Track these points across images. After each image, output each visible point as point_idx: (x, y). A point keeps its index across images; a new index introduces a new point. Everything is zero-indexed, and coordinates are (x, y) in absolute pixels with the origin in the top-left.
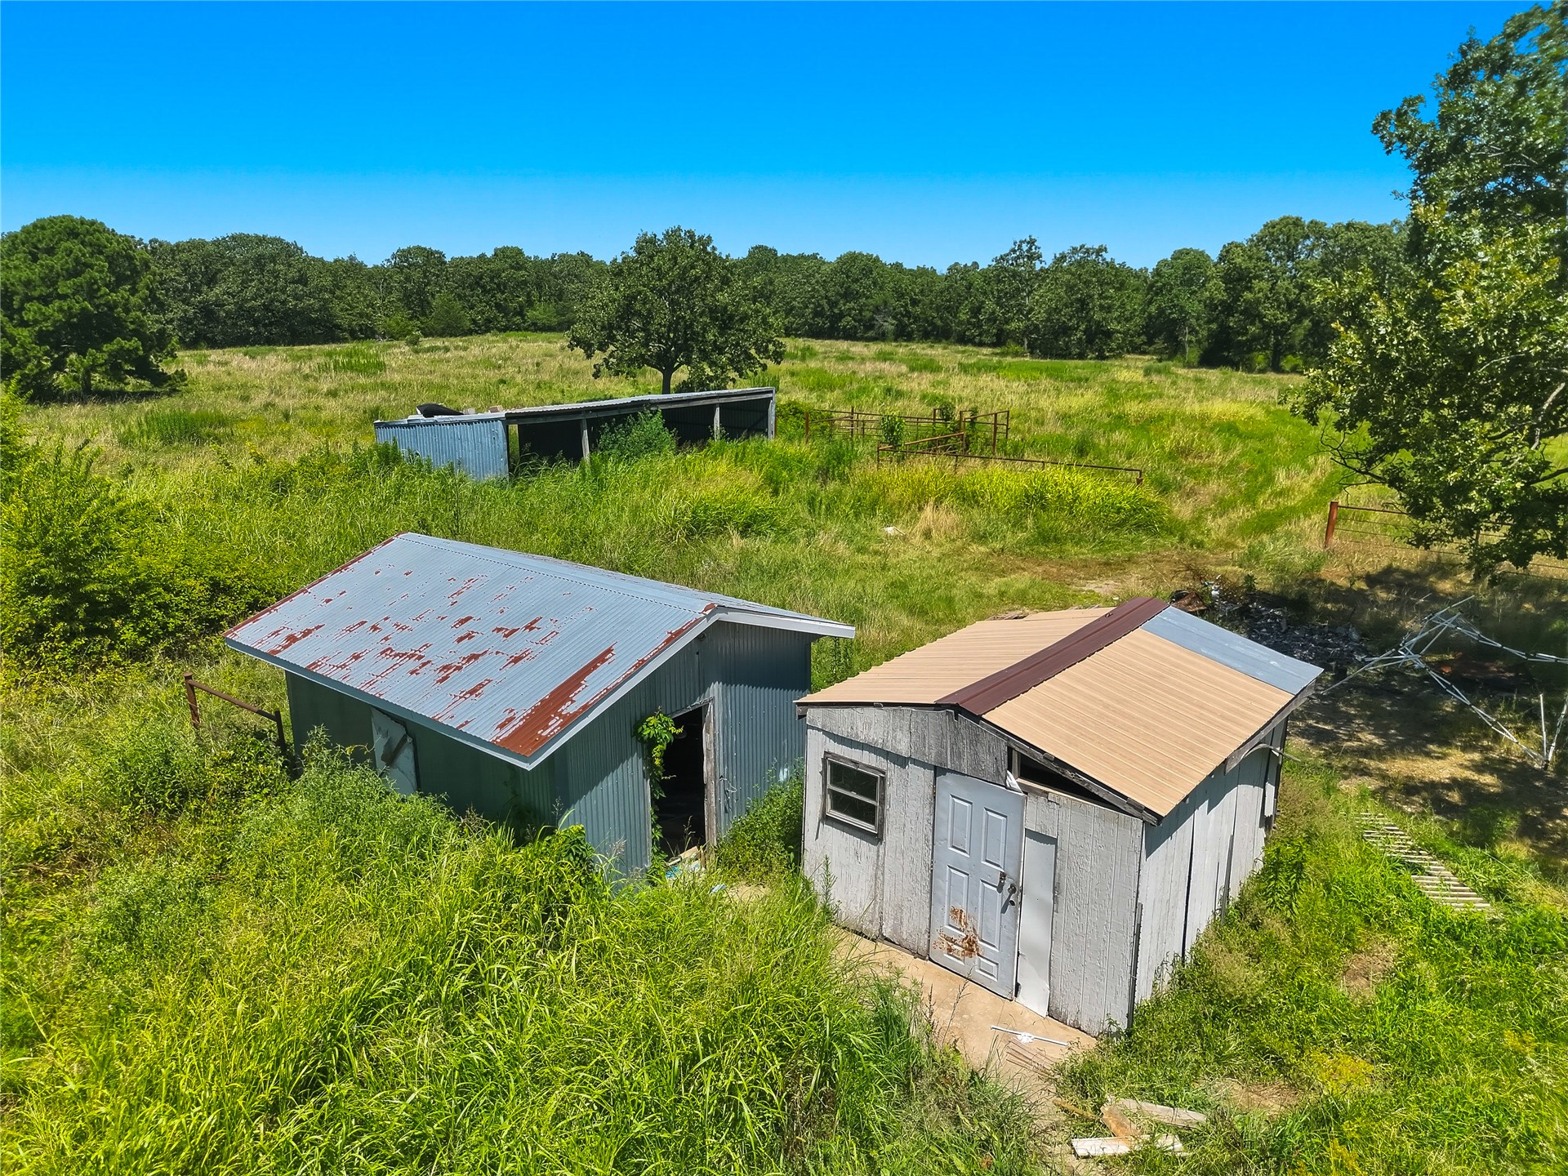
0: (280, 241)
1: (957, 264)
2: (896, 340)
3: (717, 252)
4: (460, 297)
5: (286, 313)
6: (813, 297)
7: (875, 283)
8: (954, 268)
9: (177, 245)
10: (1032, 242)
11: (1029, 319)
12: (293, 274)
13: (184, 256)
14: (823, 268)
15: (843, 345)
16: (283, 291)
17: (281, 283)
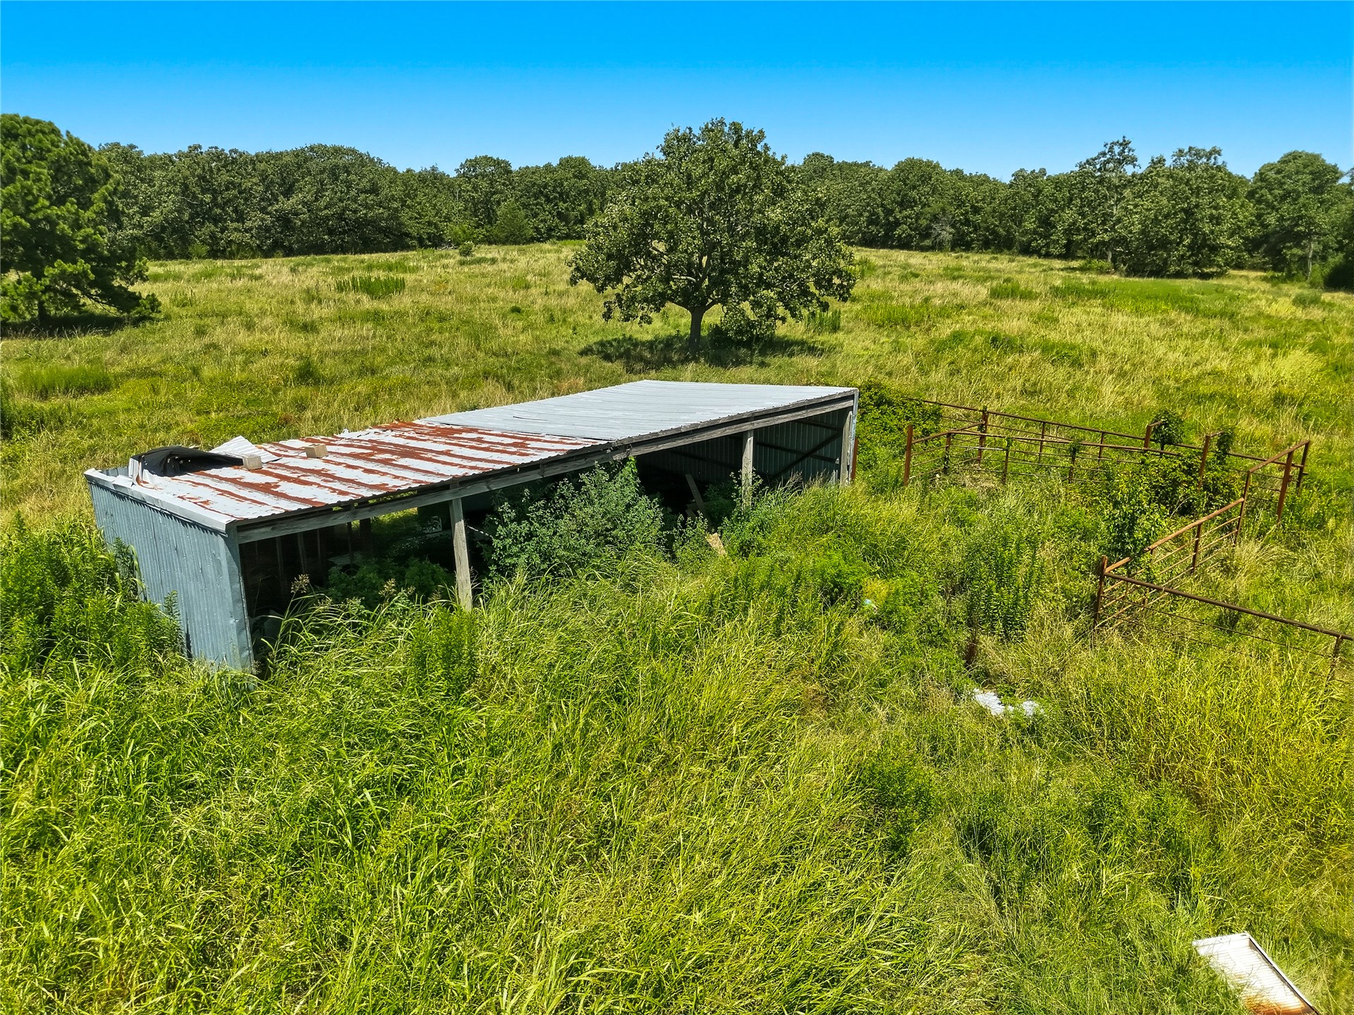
0: (353, 151)
1: (1022, 170)
2: (953, 250)
3: (770, 153)
4: (525, 206)
5: (357, 220)
6: (868, 205)
7: (934, 190)
8: (1019, 175)
9: (257, 155)
10: (1125, 144)
11: (1116, 231)
12: (365, 183)
13: (262, 166)
14: (880, 175)
15: (901, 256)
16: (355, 201)
17: (353, 193)
